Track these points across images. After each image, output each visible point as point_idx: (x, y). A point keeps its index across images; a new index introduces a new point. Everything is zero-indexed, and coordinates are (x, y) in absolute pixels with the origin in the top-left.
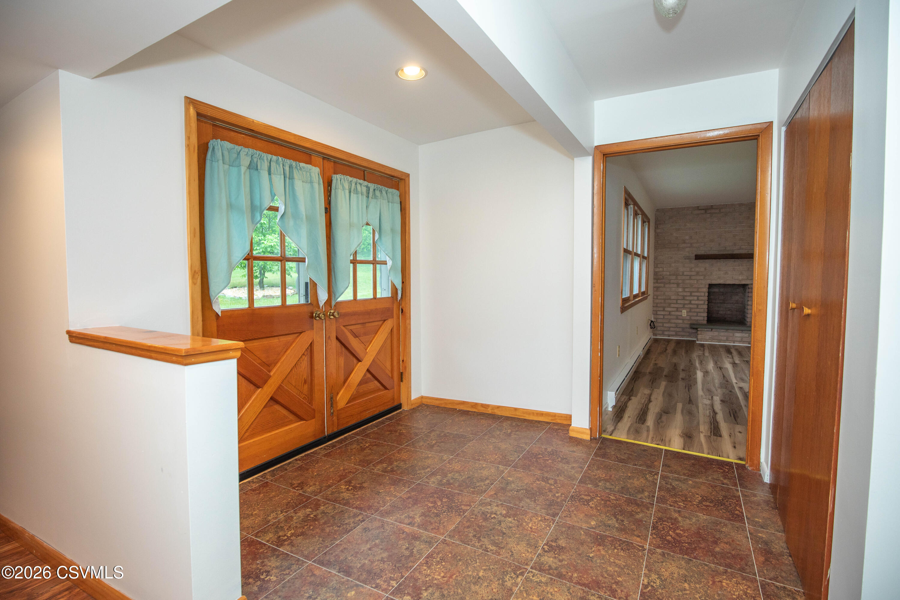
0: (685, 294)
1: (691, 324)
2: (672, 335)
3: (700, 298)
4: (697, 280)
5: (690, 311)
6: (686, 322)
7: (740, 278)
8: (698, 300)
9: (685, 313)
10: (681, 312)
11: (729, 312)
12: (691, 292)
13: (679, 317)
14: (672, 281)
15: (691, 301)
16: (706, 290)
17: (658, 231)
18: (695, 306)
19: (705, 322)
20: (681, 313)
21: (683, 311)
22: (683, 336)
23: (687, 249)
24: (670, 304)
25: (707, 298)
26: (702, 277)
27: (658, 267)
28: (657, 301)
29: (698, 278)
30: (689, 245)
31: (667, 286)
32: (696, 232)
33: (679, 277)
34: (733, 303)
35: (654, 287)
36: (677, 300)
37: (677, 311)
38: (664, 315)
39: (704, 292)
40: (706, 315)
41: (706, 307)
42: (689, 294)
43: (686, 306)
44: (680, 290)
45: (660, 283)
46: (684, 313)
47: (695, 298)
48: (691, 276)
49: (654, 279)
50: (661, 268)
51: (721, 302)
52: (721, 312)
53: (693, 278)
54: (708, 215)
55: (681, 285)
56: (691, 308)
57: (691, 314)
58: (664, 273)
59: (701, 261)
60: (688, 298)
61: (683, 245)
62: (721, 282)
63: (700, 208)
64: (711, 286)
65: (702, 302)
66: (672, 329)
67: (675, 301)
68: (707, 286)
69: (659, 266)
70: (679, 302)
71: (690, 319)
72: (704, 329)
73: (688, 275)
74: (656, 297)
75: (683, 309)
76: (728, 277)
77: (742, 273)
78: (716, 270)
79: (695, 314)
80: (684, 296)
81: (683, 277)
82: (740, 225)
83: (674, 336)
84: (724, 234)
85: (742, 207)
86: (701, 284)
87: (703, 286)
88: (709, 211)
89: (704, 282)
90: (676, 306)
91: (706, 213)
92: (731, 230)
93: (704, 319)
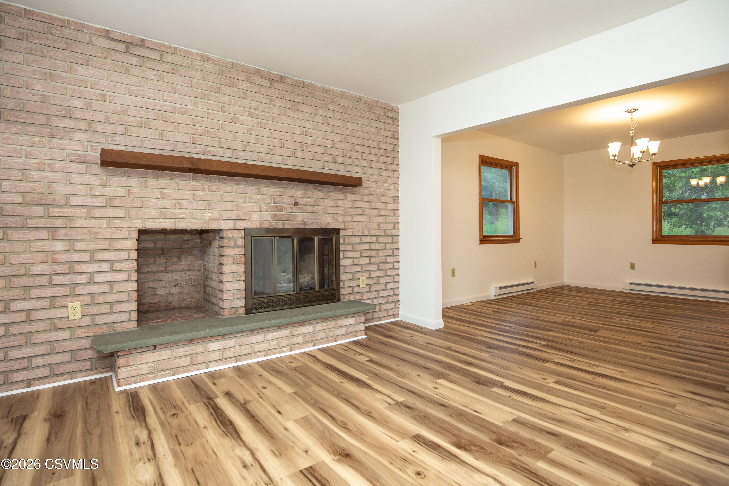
0: (75, 257)
1: (96, 339)
2: (39, 378)
3: (118, 266)
4: (110, 219)
5: (92, 304)
6: (80, 333)
7: (207, 215)
8: (112, 270)
9: (79, 310)
10: (66, 307)
11: (176, 290)
12: (92, 252)
13: (61, 323)
14: (32, 222)
15: (92, 274)
16: (132, 244)
18: (105, 288)
19: (133, 325)
20: (64, 310)
21: (70, 305)
22: (72, 374)
23: (79, 136)
25: (134, 265)
26: (121, 213)
29: (110, 212)
30: (83, 125)
32: (104, 95)
33: (55, 211)
34: (183, 270)
36: (51, 275)
37: (52, 307)
39: (128, 251)
40: (133, 306)
41: (133, 286)
42: (85, 256)
43: (80, 290)
44: (60, 246)
46: (73, 310)
47: (106, 267)
48: (90, 207)
52: (160, 292)
53: (97, 213)
54: (134, 60)
55: (62, 231)
56: (93, 295)
57: (94, 310)
59: (119, 171)
60: (83, 268)
61: (67, 123)
62: (168, 224)
63: (111, 35)
64: (142, 232)
65: (122, 276)
66: (36, 361)
67: (44, 280)
68: (135, 235)
70: (57, 279)
71: (93, 325)
73: (81, 206)
75: (69, 299)
76: (183, 213)
77: (209, 205)
78: (154, 196)
79: (106, 309)
80: (71, 263)
81: (70, 212)
82: (203, 100)
83: (47, 380)
84: (172, 114)
85: (205, 63)
86: (119, 228)
87: (123, 234)
88: (136, 50)
89: (125, 224)
90: (49, 292)
91: (127, 52)
92: (186, 108)
93: (130, 318)
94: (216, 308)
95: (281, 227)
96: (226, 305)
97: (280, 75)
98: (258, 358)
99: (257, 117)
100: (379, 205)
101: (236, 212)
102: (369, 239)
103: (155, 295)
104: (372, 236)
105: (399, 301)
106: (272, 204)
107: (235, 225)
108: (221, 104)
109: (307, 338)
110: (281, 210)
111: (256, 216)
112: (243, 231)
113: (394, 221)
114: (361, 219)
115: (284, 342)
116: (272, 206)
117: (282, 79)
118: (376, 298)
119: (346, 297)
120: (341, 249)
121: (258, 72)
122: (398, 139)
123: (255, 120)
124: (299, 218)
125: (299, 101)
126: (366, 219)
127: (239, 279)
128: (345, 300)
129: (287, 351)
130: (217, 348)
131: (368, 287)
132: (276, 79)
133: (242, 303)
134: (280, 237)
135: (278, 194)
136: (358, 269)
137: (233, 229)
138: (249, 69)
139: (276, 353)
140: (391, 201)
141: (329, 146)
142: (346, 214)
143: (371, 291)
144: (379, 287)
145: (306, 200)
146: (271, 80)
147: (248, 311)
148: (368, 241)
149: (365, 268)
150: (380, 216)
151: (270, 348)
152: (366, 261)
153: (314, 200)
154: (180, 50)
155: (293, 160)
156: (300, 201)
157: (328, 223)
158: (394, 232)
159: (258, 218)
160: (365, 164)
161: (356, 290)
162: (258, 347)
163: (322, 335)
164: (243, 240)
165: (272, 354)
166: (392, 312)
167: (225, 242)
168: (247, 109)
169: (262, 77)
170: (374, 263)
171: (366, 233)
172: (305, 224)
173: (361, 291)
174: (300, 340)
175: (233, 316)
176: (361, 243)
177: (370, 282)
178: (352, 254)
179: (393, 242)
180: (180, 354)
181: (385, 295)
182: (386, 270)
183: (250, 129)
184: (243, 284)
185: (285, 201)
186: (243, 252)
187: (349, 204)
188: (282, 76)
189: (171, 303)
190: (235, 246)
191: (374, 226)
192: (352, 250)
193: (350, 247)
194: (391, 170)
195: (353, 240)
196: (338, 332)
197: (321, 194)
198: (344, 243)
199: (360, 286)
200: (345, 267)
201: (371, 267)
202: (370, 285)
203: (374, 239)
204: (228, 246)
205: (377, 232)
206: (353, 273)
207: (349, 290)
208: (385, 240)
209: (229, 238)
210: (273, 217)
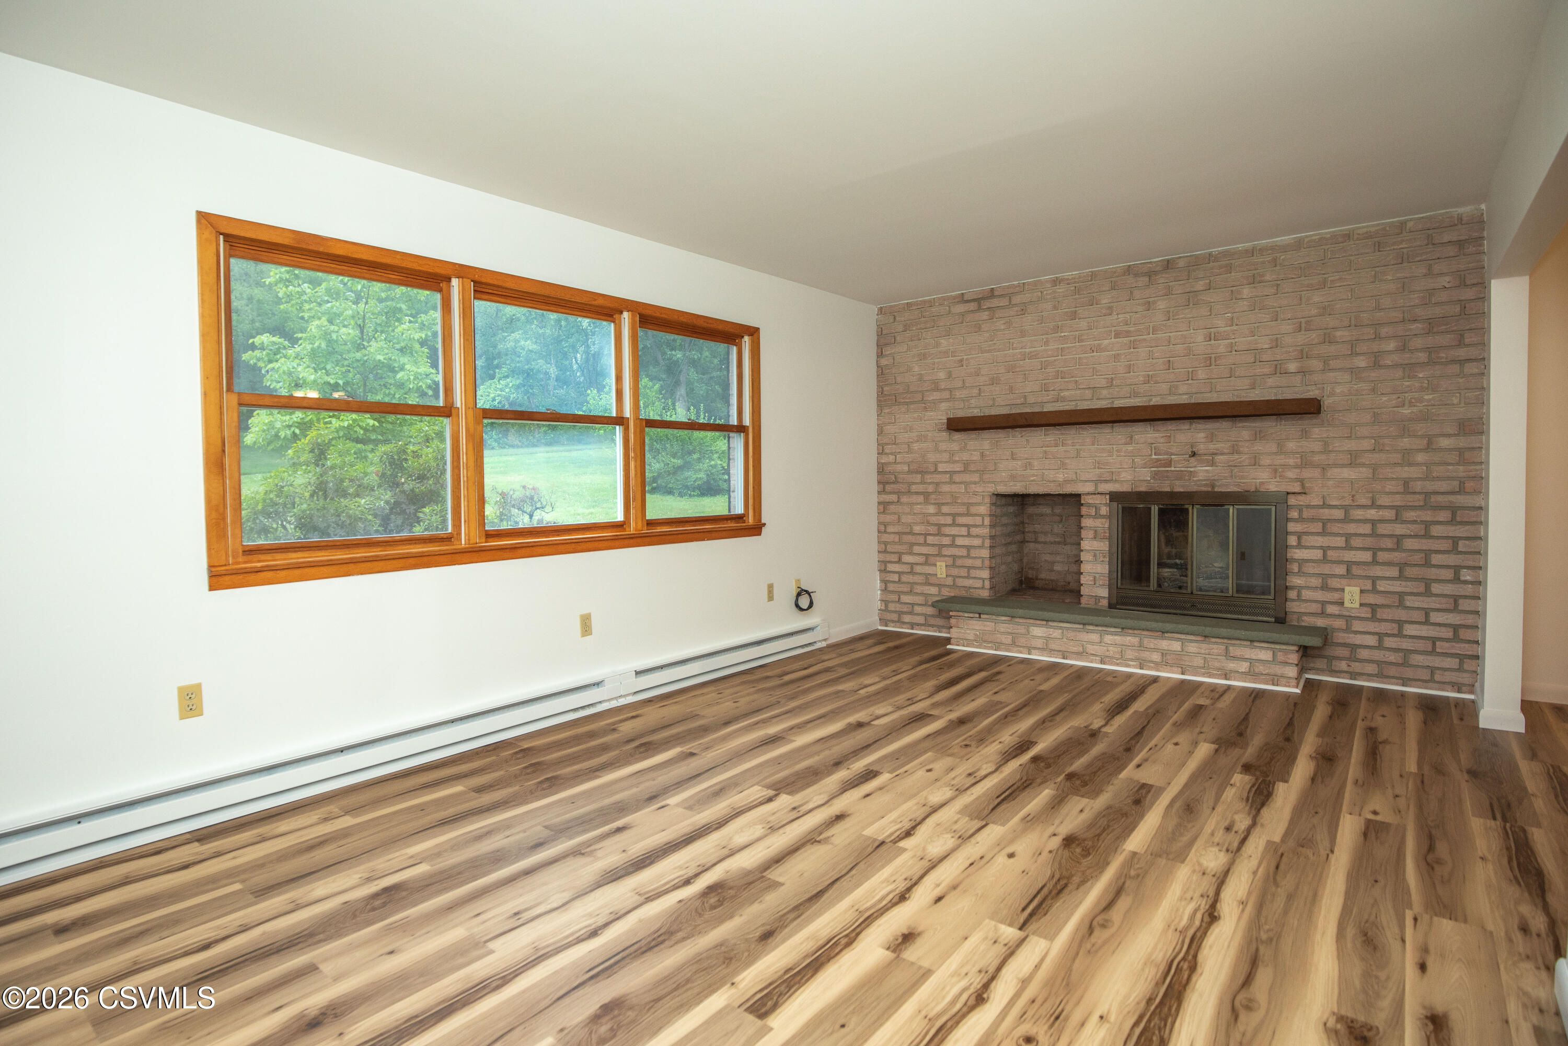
0: (942, 520)
2: (918, 625)
3: (974, 531)
4: (967, 484)
5: (954, 565)
6: (943, 591)
7: (1060, 477)
8: (969, 535)
9: (944, 570)
10: (935, 565)
12: (955, 515)
13: (932, 580)
14: (914, 488)
15: (954, 537)
16: (986, 509)
17: (884, 362)
18: (964, 552)
19: (987, 594)
20: (934, 568)
21: (938, 564)
24: (912, 545)
25: (988, 531)
26: (975, 478)
27: (886, 454)
28: (886, 537)
29: (967, 477)
30: (946, 395)
31: (904, 499)
32: (961, 360)
33: (928, 478)
35: (879, 503)
36: (926, 535)
37: (926, 563)
38: (900, 573)
39: (982, 516)
40: (987, 574)
41: (987, 553)
42: (949, 520)
43: (946, 551)
44: (931, 509)
45: (891, 493)
46: (941, 569)
47: (964, 531)
48: (952, 473)
49: (879, 482)
50: (892, 454)
51: (1057, 540)
52: (1058, 567)
53: (957, 478)
54: (985, 315)
55: (933, 496)
56: (954, 557)
57: (955, 572)
58: (899, 468)
59: (973, 435)
60: (947, 530)
61: (935, 396)
62: (1018, 488)
63: (966, 298)
65: (977, 542)
66: (918, 609)
67: (921, 539)
68: (990, 500)
69: (888, 449)
70: (930, 539)
71: (954, 586)
72: (961, 614)
73: (946, 472)
74: (882, 528)
75: (938, 558)
76: (1033, 475)
77: (1063, 464)
78: (1005, 458)
79: (963, 572)
80: (940, 526)
81: (936, 478)
82: (1056, 335)
83: (923, 627)
84: (1021, 363)
85: (1058, 287)
86: (975, 494)
87: (978, 499)
88: (987, 304)
89: (979, 489)
90: (925, 550)
91: (979, 309)
92: (1036, 351)
93: (983, 585)
95: (1168, 489)
96: (1084, 590)
97: (1164, 260)
98: (1092, 662)
99: (1128, 334)
100: (1405, 442)
101: (1097, 471)
102: (1372, 514)
103: (1052, 570)
104: (1380, 507)
105: (1477, 656)
106: (1154, 457)
107: (1097, 487)
108: (1077, 333)
109: (1168, 657)
110: (1169, 463)
111: (1126, 476)
112: (1108, 497)
113: (1462, 474)
114: (1347, 473)
115: (1130, 654)
116: (1152, 459)
117: (1168, 265)
118: (1393, 636)
119: (1305, 618)
120: (1290, 530)
121: (1128, 270)
123: (1125, 340)
124: (1201, 476)
125: (1202, 288)
126: (1365, 472)
127: (1102, 559)
128: (1303, 624)
129: (1135, 667)
130: (1040, 635)
131: (1368, 609)
132: (1158, 268)
133: (1104, 592)
134: (1203, 505)
135: (1162, 440)
136: (1341, 570)
137: (1095, 494)
138: (1115, 272)
139: (1118, 665)
140: (1452, 429)
141: (1267, 346)
142: (1305, 464)
143: (1374, 618)
144: (1402, 615)
145: (1212, 447)
146: (1151, 274)
147: (1111, 606)
148: (1369, 517)
149: (1355, 570)
150: (1410, 465)
151: (1107, 654)
152: (1366, 556)
153: (1229, 444)
154: (1029, 284)
155: (1190, 384)
156: (1201, 448)
157: (1262, 483)
158: (1461, 499)
159: (1129, 478)
160: (1361, 362)
161: (1331, 609)
163: (1199, 662)
164: (1108, 509)
165: (1111, 664)
167: (1085, 511)
168: (1113, 329)
169: (1136, 275)
170: (1390, 564)
171: (1363, 501)
172: (1213, 486)
173: (1346, 613)
175: (1094, 607)
176: (1347, 520)
177: (1372, 599)
178: (1320, 541)
179: (1457, 523)
180: (1002, 630)
181: (1424, 634)
182: (1428, 583)
183: (1118, 354)
184: (1107, 567)
185: (1174, 450)
186: (1107, 524)
187: (1317, 446)
188: (1168, 261)
189: (1069, 583)
190: (1097, 516)
191: (1389, 487)
192: (1324, 533)
193: (1318, 527)
194: (1453, 361)
195: (1326, 513)
196: (1231, 665)
197: (1246, 434)
198: (1301, 520)
199: (1342, 604)
200: (1302, 562)
201: (1378, 571)
202: (1374, 608)
203: (1389, 514)
204: (1089, 516)
205: (1398, 500)
206: (1325, 577)
207: (1315, 608)
208: (1427, 516)
209: (1089, 505)
210: (1155, 476)
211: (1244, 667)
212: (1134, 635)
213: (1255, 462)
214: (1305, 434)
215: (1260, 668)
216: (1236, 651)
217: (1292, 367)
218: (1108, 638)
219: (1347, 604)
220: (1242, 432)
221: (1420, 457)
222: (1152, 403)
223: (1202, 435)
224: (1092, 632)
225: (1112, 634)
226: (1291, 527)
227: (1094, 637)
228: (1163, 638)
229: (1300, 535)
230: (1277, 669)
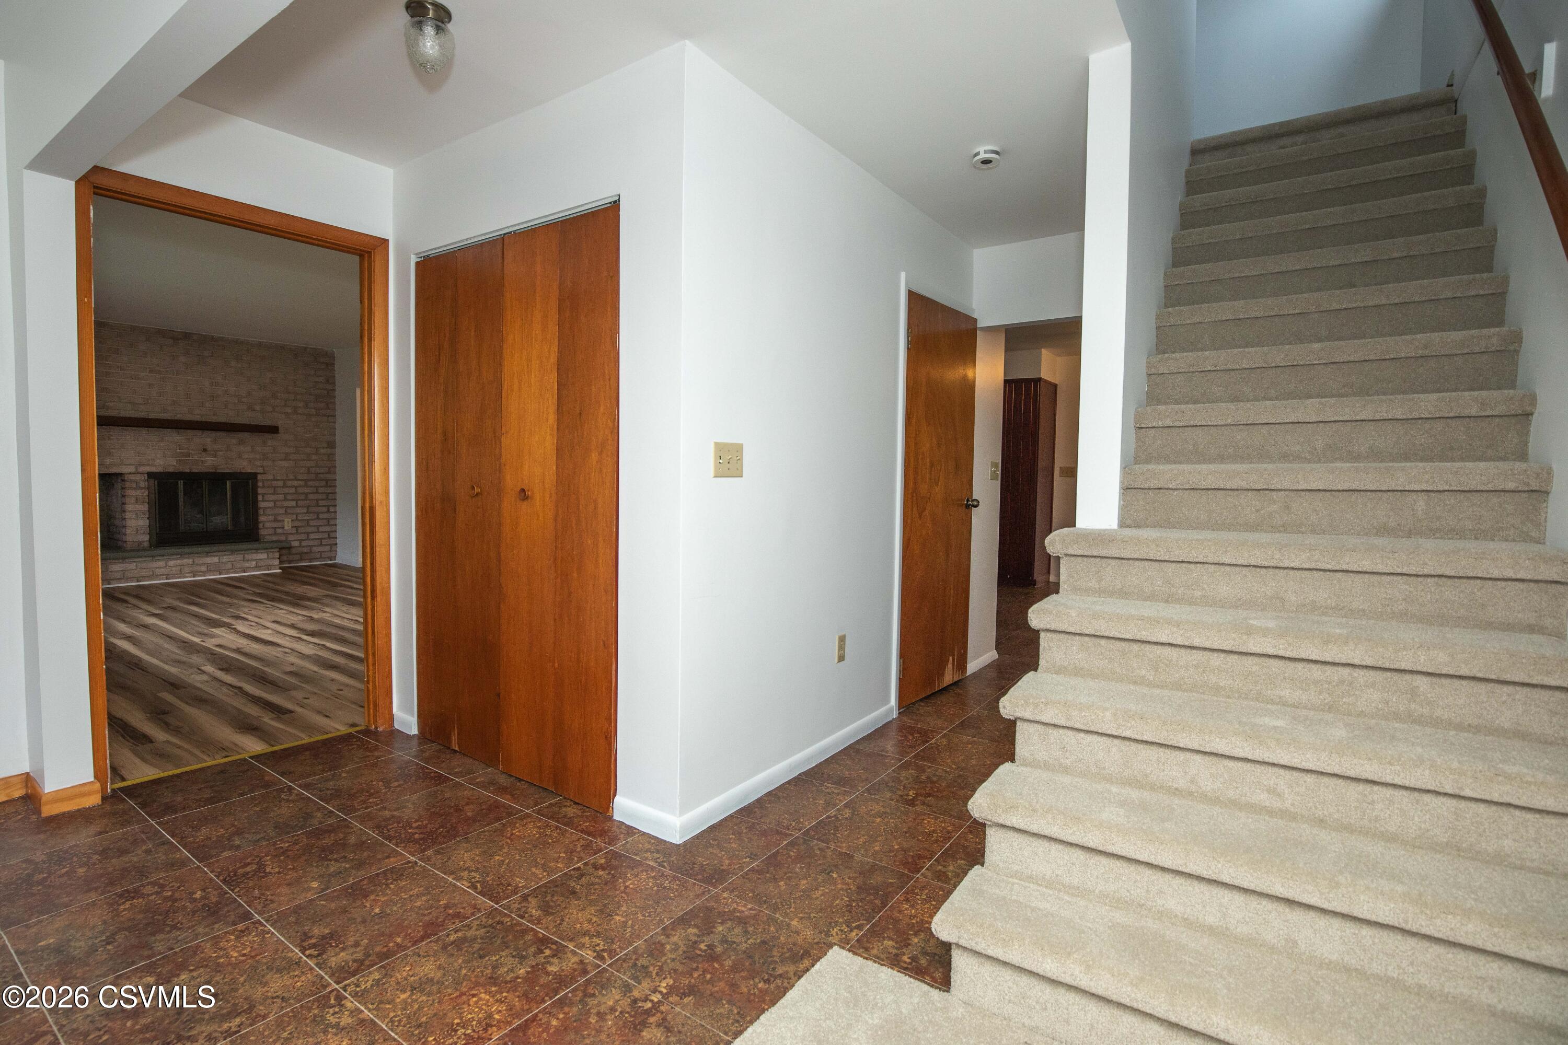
7: (107, 461)
94: (120, 544)
95: (189, 471)
96: (129, 538)
97: (184, 332)
99: (159, 373)
100: (308, 450)
101: (138, 459)
102: (295, 483)
104: (298, 480)
105: (336, 544)
106: (178, 450)
107: (137, 469)
110: (188, 455)
111: (159, 462)
112: (146, 475)
113: (329, 466)
114: (284, 463)
115: (186, 569)
116: (177, 452)
117: (187, 336)
118: (305, 540)
119: (267, 537)
120: (259, 492)
121: (158, 332)
122: (334, 383)
123: (157, 376)
124: (209, 463)
125: (207, 355)
126: (291, 463)
127: (142, 516)
128: (263, 539)
129: (190, 577)
131: (295, 529)
132: (179, 336)
133: (146, 538)
134: (186, 480)
135: (184, 441)
136: (282, 511)
137: (135, 473)
138: (149, 330)
139: (179, 578)
140: (325, 445)
141: (244, 395)
142: (264, 458)
143: (297, 533)
144: (309, 529)
145: (216, 446)
146: (174, 338)
147: (152, 545)
148: (294, 485)
149: (289, 511)
150: (310, 460)
151: (171, 573)
152: (293, 504)
153: (225, 445)
155: (201, 410)
156: (209, 447)
157: (243, 468)
158: (329, 476)
159: (162, 463)
160: (289, 410)
161: (279, 531)
162: (158, 571)
163: (229, 566)
164: (146, 483)
165: (173, 579)
166: (329, 554)
167: (127, 484)
168: (148, 367)
169: (163, 336)
170: (303, 507)
171: (291, 477)
172: (216, 469)
173: (286, 533)
174: (203, 568)
175: (137, 548)
176: (285, 486)
177: (296, 524)
178: (273, 497)
179: (326, 486)
181: (317, 537)
182: (318, 514)
183: (152, 384)
184: (148, 521)
185: (192, 447)
186: (146, 493)
187: (271, 449)
188: (186, 333)
190: (138, 488)
191: (303, 470)
192: (274, 493)
193: (271, 491)
194: (325, 415)
195: (274, 484)
196: (247, 565)
197: (234, 441)
198: (264, 487)
199: (283, 528)
200: (265, 508)
201: (298, 510)
202: (297, 528)
203: (302, 483)
204: (131, 488)
205: (305, 477)
206: (276, 515)
207: (271, 531)
208: (317, 484)
209: (131, 481)
210: (179, 462)
211: (253, 564)
212: (189, 558)
213: (240, 457)
214: (264, 443)
215: (262, 563)
216: (249, 557)
217: (258, 408)
218: (171, 563)
219: (286, 527)
220: (232, 440)
221: (314, 457)
222: (176, 418)
223: (209, 440)
224: (159, 560)
225: (174, 559)
226: (260, 491)
227: (162, 564)
228: (207, 556)
229: (263, 495)
230: (270, 562)
